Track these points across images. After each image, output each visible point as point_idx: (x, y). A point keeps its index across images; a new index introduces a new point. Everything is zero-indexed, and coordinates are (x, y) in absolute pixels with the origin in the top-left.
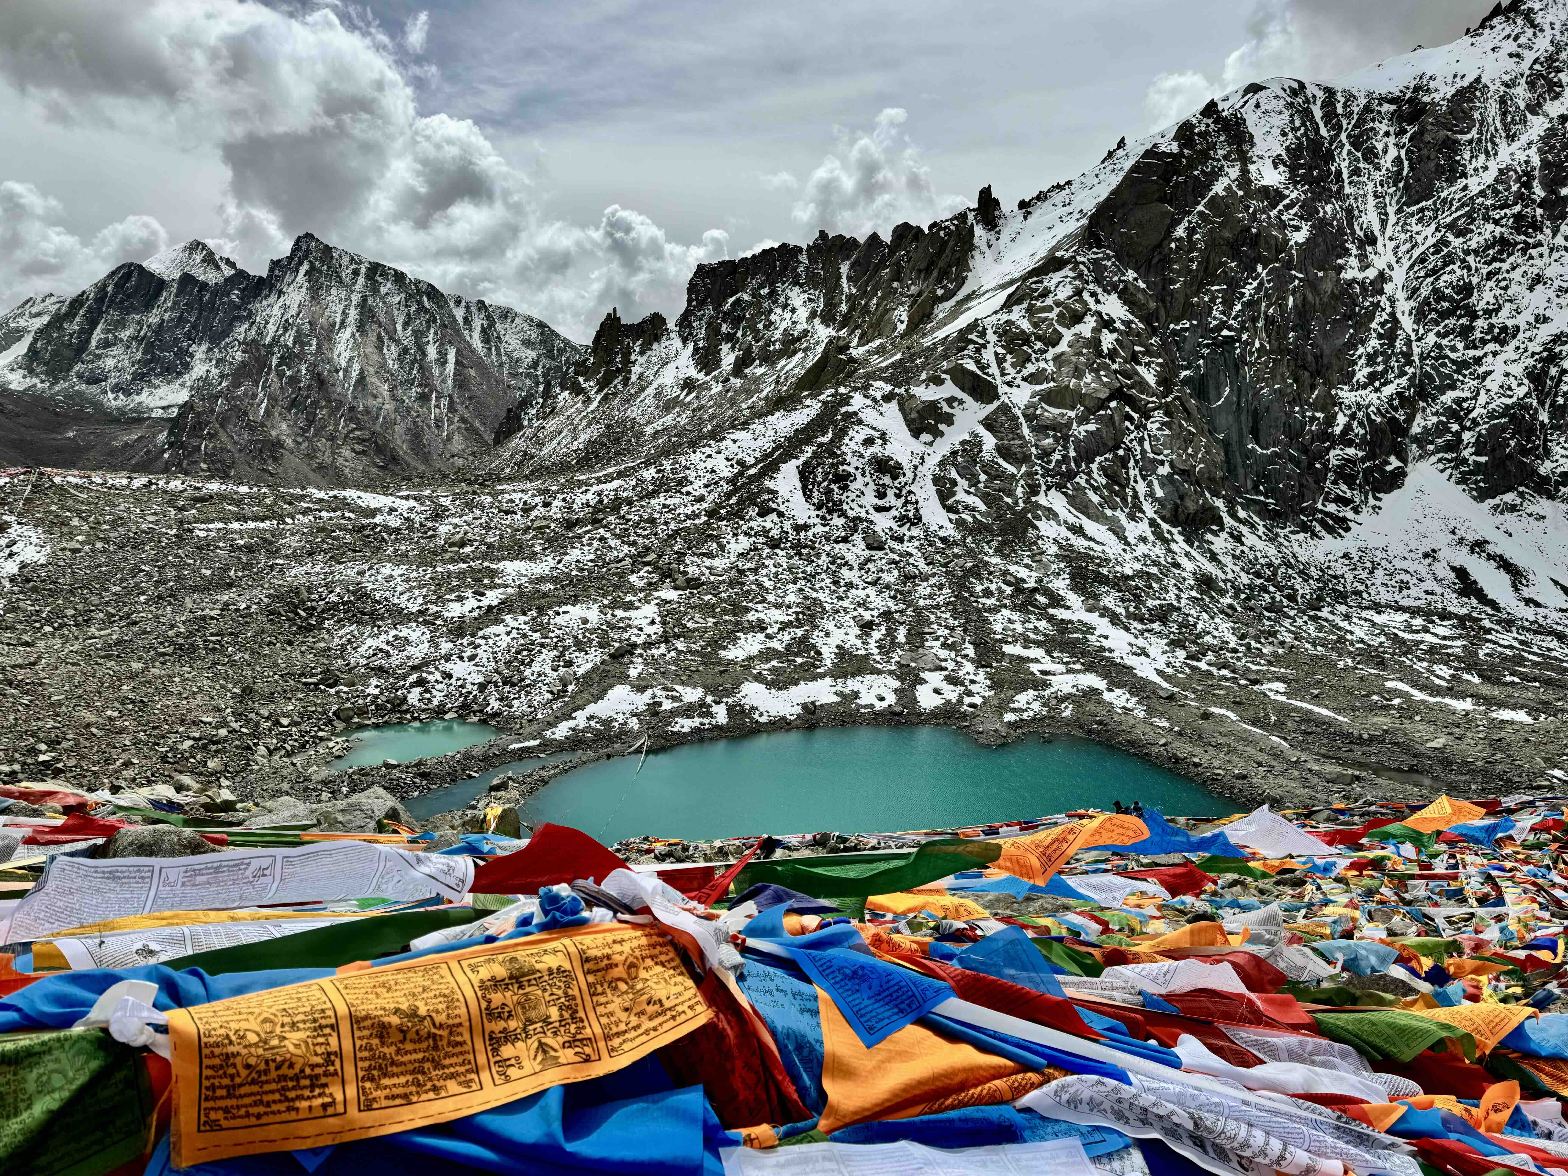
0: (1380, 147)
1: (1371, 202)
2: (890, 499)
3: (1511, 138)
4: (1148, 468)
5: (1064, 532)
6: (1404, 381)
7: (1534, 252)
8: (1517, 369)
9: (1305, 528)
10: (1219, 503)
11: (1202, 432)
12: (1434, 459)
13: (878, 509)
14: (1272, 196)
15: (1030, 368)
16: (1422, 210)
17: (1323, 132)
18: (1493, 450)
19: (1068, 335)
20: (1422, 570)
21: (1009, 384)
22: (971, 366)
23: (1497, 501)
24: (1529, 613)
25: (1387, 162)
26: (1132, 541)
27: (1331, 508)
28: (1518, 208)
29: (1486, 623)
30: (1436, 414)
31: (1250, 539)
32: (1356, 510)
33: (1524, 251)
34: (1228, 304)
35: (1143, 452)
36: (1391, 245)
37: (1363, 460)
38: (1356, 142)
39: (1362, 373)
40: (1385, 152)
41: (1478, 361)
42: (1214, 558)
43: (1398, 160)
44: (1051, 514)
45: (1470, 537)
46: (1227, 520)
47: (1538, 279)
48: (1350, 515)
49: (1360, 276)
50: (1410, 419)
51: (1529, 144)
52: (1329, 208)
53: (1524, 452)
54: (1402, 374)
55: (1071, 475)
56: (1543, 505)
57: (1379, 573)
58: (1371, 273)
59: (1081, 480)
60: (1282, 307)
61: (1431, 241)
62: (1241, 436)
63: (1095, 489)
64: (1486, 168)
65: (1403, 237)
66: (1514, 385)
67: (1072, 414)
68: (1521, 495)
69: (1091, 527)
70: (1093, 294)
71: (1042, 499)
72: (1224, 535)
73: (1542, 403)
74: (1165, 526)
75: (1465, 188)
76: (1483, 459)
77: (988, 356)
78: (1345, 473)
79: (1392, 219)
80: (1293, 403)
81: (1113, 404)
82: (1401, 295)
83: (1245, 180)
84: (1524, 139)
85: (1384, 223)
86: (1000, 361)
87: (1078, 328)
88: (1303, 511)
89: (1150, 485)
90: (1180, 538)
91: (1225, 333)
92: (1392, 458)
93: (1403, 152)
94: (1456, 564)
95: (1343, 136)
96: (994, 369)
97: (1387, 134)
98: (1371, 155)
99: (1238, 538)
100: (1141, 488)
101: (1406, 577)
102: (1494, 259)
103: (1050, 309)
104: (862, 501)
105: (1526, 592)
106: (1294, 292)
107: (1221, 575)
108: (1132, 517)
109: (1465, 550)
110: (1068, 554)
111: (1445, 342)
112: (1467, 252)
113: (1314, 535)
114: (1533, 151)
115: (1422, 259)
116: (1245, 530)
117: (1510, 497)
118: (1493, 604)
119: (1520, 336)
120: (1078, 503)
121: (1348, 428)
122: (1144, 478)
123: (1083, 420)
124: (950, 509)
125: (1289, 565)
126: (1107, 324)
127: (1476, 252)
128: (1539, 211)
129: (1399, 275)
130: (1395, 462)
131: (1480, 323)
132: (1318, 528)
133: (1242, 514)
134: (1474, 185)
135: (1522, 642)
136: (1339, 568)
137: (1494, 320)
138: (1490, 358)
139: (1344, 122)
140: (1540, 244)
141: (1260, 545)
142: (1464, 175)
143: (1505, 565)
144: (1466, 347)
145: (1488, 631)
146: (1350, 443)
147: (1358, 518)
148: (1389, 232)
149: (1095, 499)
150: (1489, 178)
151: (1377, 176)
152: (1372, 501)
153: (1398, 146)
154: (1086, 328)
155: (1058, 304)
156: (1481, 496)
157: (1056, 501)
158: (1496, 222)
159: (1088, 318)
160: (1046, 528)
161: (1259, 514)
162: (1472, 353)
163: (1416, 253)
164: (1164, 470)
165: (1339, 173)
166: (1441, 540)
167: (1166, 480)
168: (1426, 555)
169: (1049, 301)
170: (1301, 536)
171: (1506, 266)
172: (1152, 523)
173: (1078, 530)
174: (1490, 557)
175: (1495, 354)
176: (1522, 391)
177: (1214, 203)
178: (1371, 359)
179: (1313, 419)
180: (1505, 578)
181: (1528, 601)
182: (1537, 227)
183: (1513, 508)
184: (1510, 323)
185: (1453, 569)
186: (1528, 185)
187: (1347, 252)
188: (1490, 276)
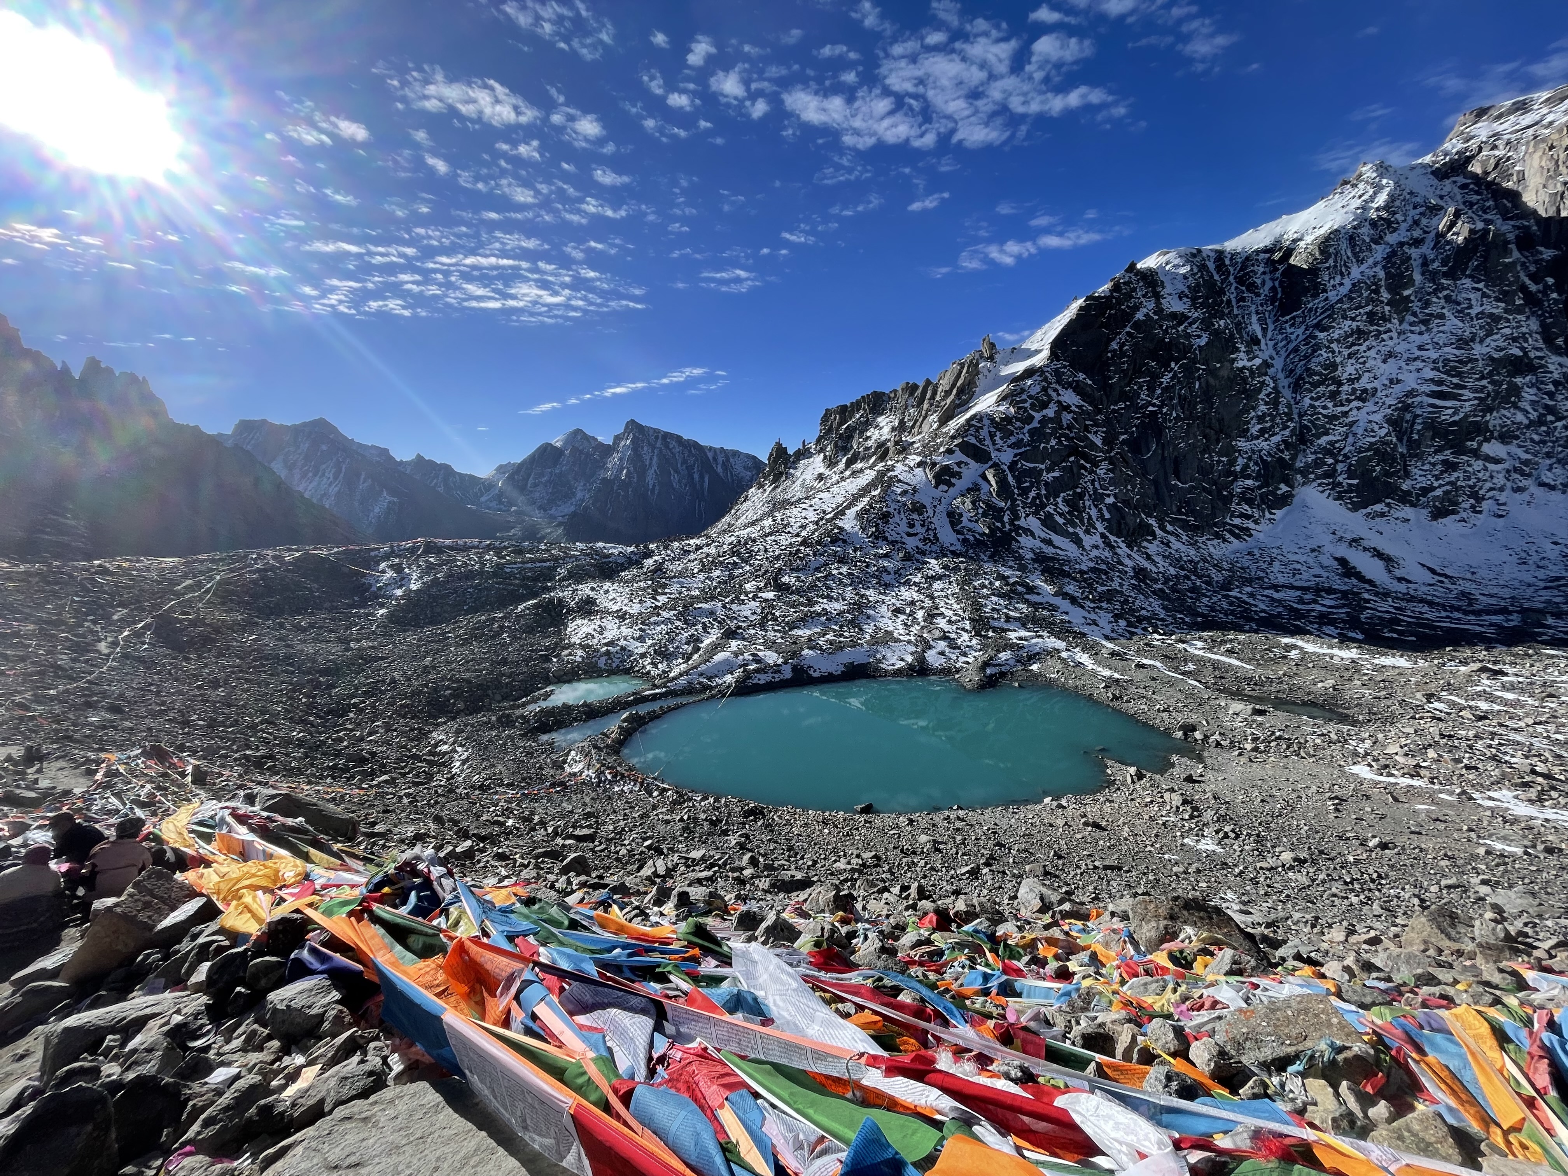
0: (1259, 281)
1: (1254, 318)
2: (918, 529)
3: (1360, 262)
4: (1098, 499)
5: (1038, 543)
6: (1287, 432)
7: (1385, 336)
8: (1378, 417)
9: (1217, 536)
10: (1152, 521)
11: (1137, 475)
12: (1315, 484)
13: (909, 535)
14: (1179, 318)
15: (1013, 439)
16: (1294, 318)
17: (1216, 277)
18: (1363, 474)
19: (1038, 416)
20: (1311, 561)
21: (998, 450)
22: (973, 441)
23: (1369, 510)
24: (1402, 587)
25: (1265, 291)
26: (1087, 547)
27: (1237, 521)
28: (1370, 308)
29: (1366, 596)
30: (1315, 453)
31: (1176, 544)
32: (1256, 522)
33: (1377, 336)
34: (1151, 390)
35: (1095, 489)
36: (1271, 343)
37: (1259, 488)
38: (1240, 281)
39: (1255, 429)
40: (1263, 283)
41: (1345, 414)
42: (1149, 557)
43: (1273, 289)
44: (1028, 532)
45: (1349, 536)
46: (1158, 532)
47: (1390, 355)
48: (1252, 525)
49: (1249, 364)
50: (1294, 458)
51: (1376, 264)
52: (1222, 322)
53: (1387, 474)
54: (1285, 427)
55: (1043, 506)
56: (1407, 511)
57: (1276, 564)
58: (1258, 362)
59: (1050, 509)
60: (1191, 389)
61: (1301, 337)
62: (1166, 473)
63: (1061, 515)
64: (1341, 284)
65: (1280, 337)
66: (1376, 428)
67: (1043, 466)
68: (1388, 505)
69: (1057, 539)
70: (1055, 390)
71: (1022, 523)
72: (1156, 542)
73: (1400, 439)
74: (1112, 538)
75: (1327, 299)
76: (1355, 482)
77: (984, 433)
78: (1245, 498)
79: (1271, 327)
80: (1203, 452)
81: (1072, 459)
82: (1281, 376)
83: (1159, 310)
84: (1371, 261)
85: (1264, 331)
86: (992, 436)
87: (1045, 412)
88: (1215, 525)
89: (1100, 510)
90: (1123, 545)
91: (1151, 408)
92: (1282, 486)
93: (1277, 283)
94: (1338, 555)
95: (1231, 278)
96: (988, 442)
97: (1264, 273)
98: (1252, 288)
99: (1168, 544)
100: (1094, 512)
101: (1298, 566)
102: (1353, 344)
103: (1025, 401)
104: (899, 529)
105: (1398, 573)
106: (1199, 378)
107: (1154, 569)
108: (1087, 532)
109: (1345, 545)
110: (1040, 558)
111: (1317, 404)
112: (1331, 341)
113: (1224, 540)
114: (1378, 269)
115: (1296, 350)
116: (1172, 539)
117: (1378, 507)
118: (1370, 582)
119: (1379, 394)
120: (1048, 522)
121: (1246, 467)
122: (1096, 506)
123: (1049, 470)
124: (958, 532)
125: (1205, 561)
126: (1067, 408)
127: (1338, 341)
128: (1387, 308)
129: (1278, 363)
130: (1284, 488)
131: (1345, 388)
132: (1228, 536)
133: (1169, 528)
134: (1333, 296)
135: (1396, 608)
136: (1246, 561)
137: (1356, 386)
138: (1355, 412)
139: (1231, 269)
140: (1390, 331)
141: (1183, 548)
142: (1325, 291)
143: (1379, 554)
144: (1335, 406)
145: (1368, 601)
146: (1248, 477)
147: (1258, 527)
148: (1269, 334)
149: (1061, 521)
150: (1344, 290)
151: (1258, 300)
152: (1268, 515)
153: (1273, 280)
154: (1050, 412)
155: (1030, 397)
156: (1355, 508)
157: (1033, 523)
158: (1353, 319)
159: (1051, 405)
160: (1025, 541)
161: (1182, 528)
162: (1340, 409)
163: (1291, 346)
164: (1110, 500)
165: (1229, 302)
166: (1325, 540)
167: (1111, 508)
168: (1313, 550)
169: (1024, 397)
170: (1215, 542)
171: (1363, 348)
172: (1103, 535)
173: (1049, 542)
174: (1365, 549)
175: (1358, 409)
176: (1383, 432)
177: (1137, 325)
178: (1261, 419)
179: (1219, 462)
180: (1380, 564)
181: (1400, 580)
182: (1385, 319)
183: (1382, 515)
184: (1369, 386)
185: (1336, 559)
186: (1377, 292)
187: (1238, 350)
188: (1350, 356)
